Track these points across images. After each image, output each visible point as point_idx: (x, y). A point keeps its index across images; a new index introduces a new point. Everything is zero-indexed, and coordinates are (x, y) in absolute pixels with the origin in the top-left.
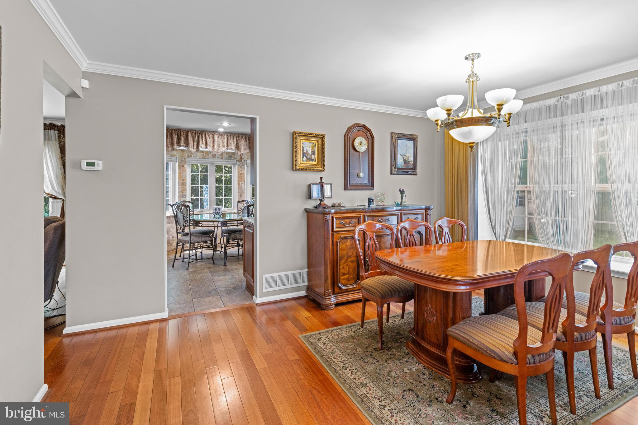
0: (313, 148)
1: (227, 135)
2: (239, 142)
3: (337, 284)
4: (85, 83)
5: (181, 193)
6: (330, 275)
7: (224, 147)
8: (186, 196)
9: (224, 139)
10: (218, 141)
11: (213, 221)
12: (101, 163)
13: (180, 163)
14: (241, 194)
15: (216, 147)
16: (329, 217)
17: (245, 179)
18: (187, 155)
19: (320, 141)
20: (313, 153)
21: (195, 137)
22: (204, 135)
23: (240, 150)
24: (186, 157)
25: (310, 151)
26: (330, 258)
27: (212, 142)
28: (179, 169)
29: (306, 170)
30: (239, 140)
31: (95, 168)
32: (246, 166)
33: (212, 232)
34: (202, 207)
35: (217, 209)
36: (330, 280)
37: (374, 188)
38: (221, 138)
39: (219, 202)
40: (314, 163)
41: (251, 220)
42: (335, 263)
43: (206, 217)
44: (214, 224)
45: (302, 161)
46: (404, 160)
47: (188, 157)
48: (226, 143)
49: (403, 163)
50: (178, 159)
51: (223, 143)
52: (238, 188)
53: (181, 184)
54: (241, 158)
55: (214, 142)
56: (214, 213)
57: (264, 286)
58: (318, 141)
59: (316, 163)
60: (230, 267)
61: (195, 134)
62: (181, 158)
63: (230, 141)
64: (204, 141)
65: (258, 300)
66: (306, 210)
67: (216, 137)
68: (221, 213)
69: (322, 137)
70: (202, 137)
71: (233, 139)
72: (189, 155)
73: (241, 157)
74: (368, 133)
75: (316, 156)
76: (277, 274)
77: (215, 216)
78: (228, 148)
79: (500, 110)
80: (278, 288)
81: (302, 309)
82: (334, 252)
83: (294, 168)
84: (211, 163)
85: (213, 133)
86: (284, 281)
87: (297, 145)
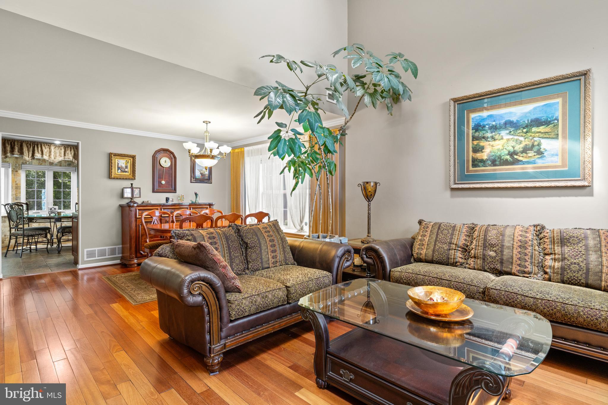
0: (126, 164)
1: (65, 147)
3: (139, 251)
5: (15, 195)
6: (133, 246)
7: (61, 156)
8: (20, 198)
9: (61, 149)
10: (55, 151)
11: (50, 218)
13: (14, 169)
15: (52, 156)
16: (133, 209)
18: (21, 162)
19: (132, 159)
20: (126, 167)
21: (30, 147)
22: (39, 146)
24: (20, 164)
25: (124, 166)
26: (134, 235)
27: (48, 152)
28: (12, 174)
29: (120, 179)
33: (48, 228)
34: (39, 207)
35: (53, 209)
36: (133, 249)
37: (176, 191)
38: (58, 149)
39: (56, 204)
40: (127, 174)
42: (138, 238)
43: (44, 215)
44: (50, 220)
45: (116, 172)
46: (201, 173)
47: (23, 164)
48: (63, 153)
49: (200, 175)
50: (11, 165)
51: (60, 153)
53: (14, 188)
55: (50, 152)
56: (50, 213)
57: (85, 256)
58: (130, 159)
59: (129, 174)
60: (62, 253)
61: (30, 144)
62: (14, 164)
63: (68, 152)
65: (80, 266)
66: (121, 207)
67: (52, 148)
68: (56, 212)
69: (134, 157)
70: (38, 148)
71: (71, 150)
72: (24, 162)
74: (172, 155)
75: (128, 169)
76: (97, 249)
77: (50, 214)
78: (66, 157)
79: (211, 152)
80: (97, 258)
81: (118, 272)
82: (137, 231)
83: (110, 177)
84: (49, 170)
85: (49, 144)
86: (102, 253)
87: (113, 161)
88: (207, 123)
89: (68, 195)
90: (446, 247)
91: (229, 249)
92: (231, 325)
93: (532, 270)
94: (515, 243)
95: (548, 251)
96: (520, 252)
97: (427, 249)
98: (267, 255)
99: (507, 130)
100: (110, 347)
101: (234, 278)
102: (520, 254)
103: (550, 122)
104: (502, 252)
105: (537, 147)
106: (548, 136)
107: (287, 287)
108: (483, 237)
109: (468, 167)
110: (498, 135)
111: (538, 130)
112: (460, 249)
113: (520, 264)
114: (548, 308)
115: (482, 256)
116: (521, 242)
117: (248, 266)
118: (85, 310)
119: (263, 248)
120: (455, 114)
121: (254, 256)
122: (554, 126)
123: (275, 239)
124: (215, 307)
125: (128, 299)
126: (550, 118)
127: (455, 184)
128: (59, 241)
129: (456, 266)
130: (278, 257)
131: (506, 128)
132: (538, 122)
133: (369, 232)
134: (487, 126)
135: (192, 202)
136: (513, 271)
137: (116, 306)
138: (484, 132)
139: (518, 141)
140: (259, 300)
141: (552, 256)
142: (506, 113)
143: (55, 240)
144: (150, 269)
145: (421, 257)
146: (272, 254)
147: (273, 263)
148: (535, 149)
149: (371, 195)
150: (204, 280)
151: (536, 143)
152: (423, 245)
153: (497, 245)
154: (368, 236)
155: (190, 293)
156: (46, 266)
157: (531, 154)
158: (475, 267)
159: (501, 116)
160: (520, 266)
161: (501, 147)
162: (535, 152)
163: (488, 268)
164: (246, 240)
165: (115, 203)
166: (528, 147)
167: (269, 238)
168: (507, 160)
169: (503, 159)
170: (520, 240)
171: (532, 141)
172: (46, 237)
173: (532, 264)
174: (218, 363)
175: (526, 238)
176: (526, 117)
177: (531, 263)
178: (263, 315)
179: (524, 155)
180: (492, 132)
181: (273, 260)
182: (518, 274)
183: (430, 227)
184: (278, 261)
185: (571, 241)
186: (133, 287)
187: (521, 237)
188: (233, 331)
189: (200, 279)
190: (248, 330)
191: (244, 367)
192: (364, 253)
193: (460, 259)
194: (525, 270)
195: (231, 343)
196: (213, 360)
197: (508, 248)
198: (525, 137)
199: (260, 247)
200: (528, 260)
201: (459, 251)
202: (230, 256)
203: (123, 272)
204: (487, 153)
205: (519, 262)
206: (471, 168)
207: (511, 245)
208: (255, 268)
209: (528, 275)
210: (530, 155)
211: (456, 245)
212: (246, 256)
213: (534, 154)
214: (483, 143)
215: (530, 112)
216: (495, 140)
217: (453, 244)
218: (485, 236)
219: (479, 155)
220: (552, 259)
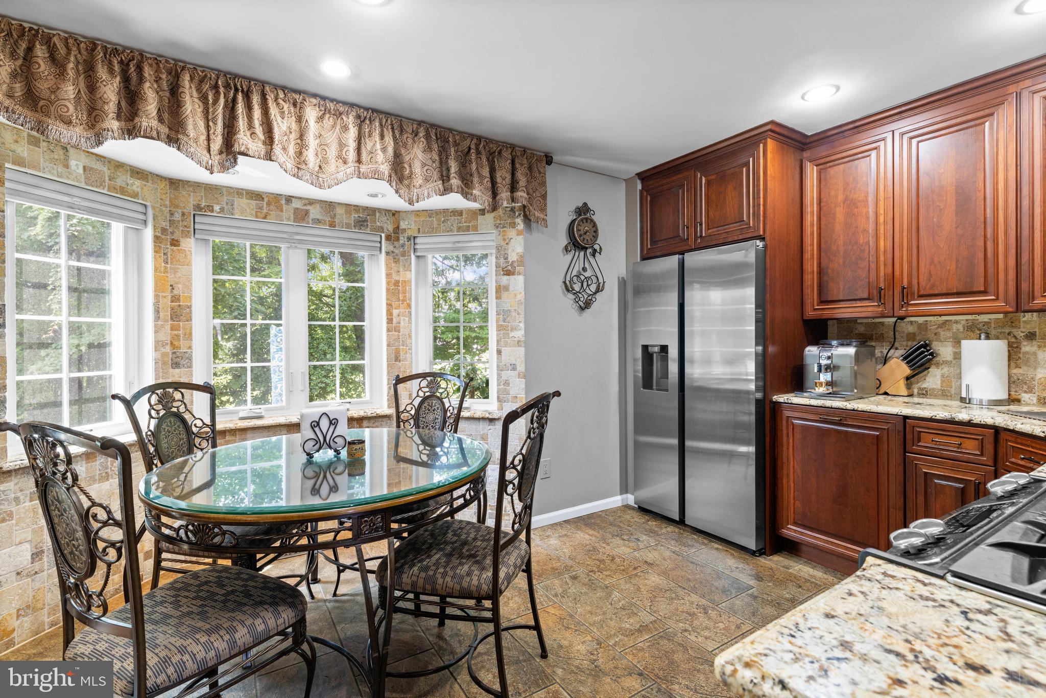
1: (358, 117)
2: (403, 151)
5: (168, 349)
7: (345, 162)
8: (190, 359)
9: (345, 128)
13: (164, 231)
14: (397, 352)
17: (410, 299)
18: (192, 201)
21: (216, 101)
22: (256, 99)
23: (406, 182)
24: (190, 209)
27: (293, 136)
28: (156, 252)
30: (405, 145)
32: (413, 257)
34: (259, 396)
38: (333, 126)
47: (199, 210)
48: (352, 145)
50: (150, 212)
51: (342, 145)
52: (388, 330)
53: (166, 314)
54: (397, 229)
55: (301, 136)
61: (216, 87)
62: (166, 210)
63: (370, 143)
64: (257, 123)
67: (311, 114)
68: (340, 441)
70: (249, 107)
71: (382, 137)
72: (203, 204)
73: (398, 227)
77: (310, 455)
84: (294, 243)
85: (297, 96)
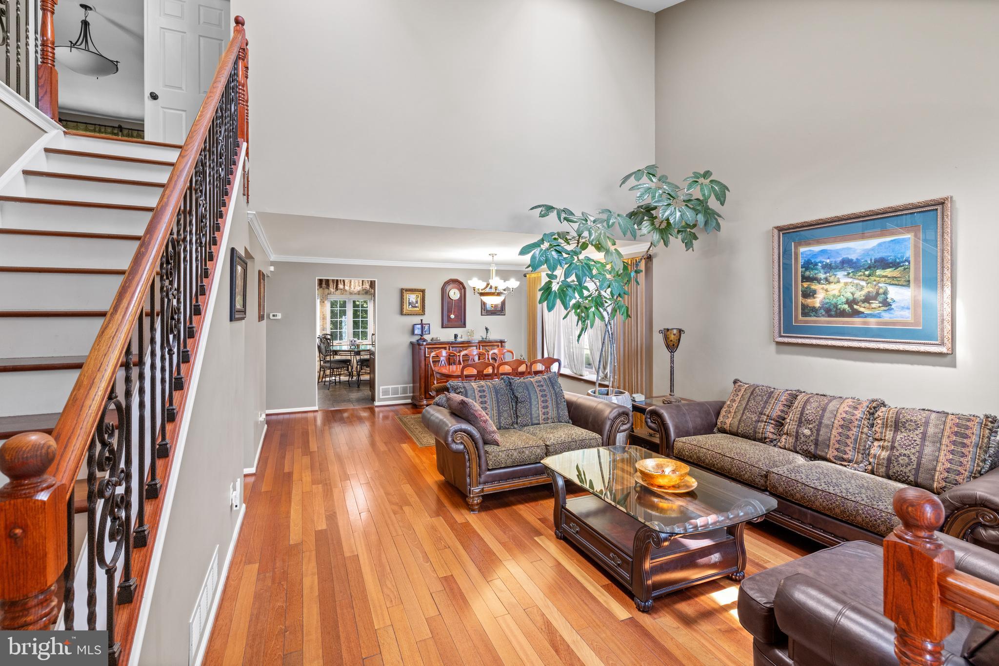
0: (417, 298)
3: (428, 393)
4: (272, 268)
5: (323, 327)
6: (423, 386)
7: (360, 286)
8: (327, 329)
11: (350, 351)
12: (280, 314)
13: (321, 300)
15: (352, 286)
16: (422, 348)
19: (421, 293)
20: (417, 302)
25: (414, 301)
26: (423, 375)
28: (320, 305)
29: (411, 315)
31: (278, 318)
33: (349, 361)
34: (341, 339)
35: (353, 341)
36: (423, 390)
37: (465, 326)
39: (356, 335)
40: (417, 309)
41: (373, 349)
42: (426, 379)
43: (345, 348)
44: (350, 354)
45: (407, 308)
47: (328, 294)
56: (351, 344)
57: (381, 394)
59: (419, 309)
60: (362, 388)
62: (322, 295)
65: (377, 403)
66: (412, 343)
68: (356, 345)
69: (423, 291)
74: (461, 286)
75: (418, 305)
76: (390, 387)
77: (350, 348)
78: (364, 286)
79: (496, 290)
80: (390, 396)
81: (409, 412)
82: (426, 371)
83: (402, 313)
84: (349, 299)
86: (395, 391)
87: (405, 297)
88: (493, 255)
89: (365, 324)
90: (754, 417)
91: (498, 402)
92: (488, 473)
93: (853, 457)
94: (836, 422)
95: (877, 436)
96: (841, 433)
97: (733, 418)
98: (537, 411)
99: (844, 271)
100: (399, 479)
101: (494, 432)
102: (840, 436)
103: (899, 263)
104: (818, 430)
105: (883, 295)
106: (896, 282)
107: (546, 446)
108: (800, 409)
109: (796, 316)
110: (833, 277)
111: (884, 274)
112: (772, 422)
113: (838, 448)
114: (827, 501)
115: (794, 434)
116: (844, 420)
117: (517, 422)
118: (382, 447)
119: (534, 403)
120: (779, 246)
121: (523, 411)
122: (905, 269)
123: (548, 394)
124: (474, 456)
125: (415, 441)
126: (899, 259)
127: (781, 336)
128: (359, 375)
129: (765, 443)
130: (550, 414)
131: (843, 268)
132: (883, 263)
133: (672, 390)
134: (820, 264)
135: (483, 338)
136: (828, 456)
137: (405, 446)
138: (816, 272)
139: (859, 287)
140: (515, 454)
141: (881, 443)
142: (843, 249)
143: (355, 373)
144: (428, 416)
145: (725, 426)
146: (543, 410)
147: (544, 419)
148: (881, 298)
149: (674, 345)
150: (465, 431)
151: (881, 291)
152: (730, 412)
153: (814, 422)
154: (670, 395)
155: (453, 441)
156: (349, 401)
157: (875, 304)
158: (785, 446)
159: (837, 252)
160: (838, 451)
161: (837, 293)
162: (880, 303)
163: (800, 449)
164: (517, 394)
165: (406, 340)
166: (871, 295)
167: (541, 393)
168: (844, 310)
169: (840, 309)
170: (845, 418)
171: (877, 287)
172: (348, 370)
173: (855, 450)
174: (477, 504)
175: (853, 416)
176: (868, 255)
177: (854, 448)
178: (521, 469)
179: (867, 305)
180: (825, 273)
181: (544, 417)
182: (834, 461)
183: (743, 390)
184: (550, 417)
185: (907, 425)
186: (420, 430)
187: (846, 414)
188: (490, 479)
189: (461, 430)
190: (506, 480)
191: (500, 512)
192: (649, 416)
193: (770, 434)
194: (845, 456)
195: (489, 489)
196: (473, 501)
197: (827, 426)
198: (868, 282)
199: (530, 402)
200: (850, 444)
201: (772, 424)
202: (499, 410)
203: (413, 413)
204: (820, 299)
205: (837, 446)
206: (800, 317)
207: (831, 424)
208: (524, 423)
209: (846, 464)
210: (873, 306)
211: (768, 416)
212: (516, 411)
213: (879, 305)
214: (815, 286)
215: (873, 249)
216: (830, 283)
217: (765, 414)
218: (803, 408)
219: (809, 301)
220: (880, 446)
